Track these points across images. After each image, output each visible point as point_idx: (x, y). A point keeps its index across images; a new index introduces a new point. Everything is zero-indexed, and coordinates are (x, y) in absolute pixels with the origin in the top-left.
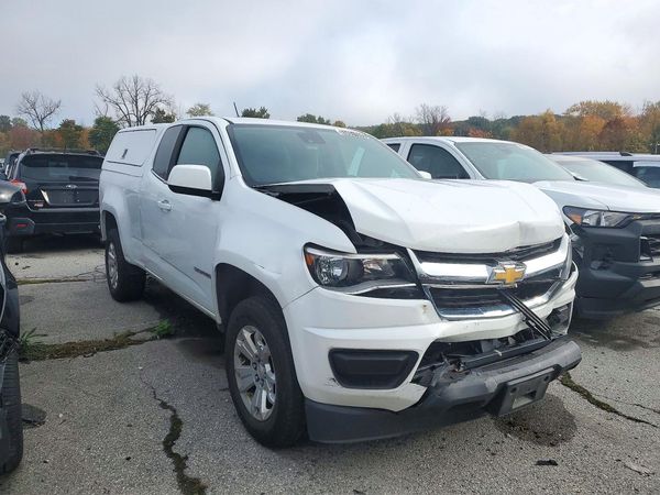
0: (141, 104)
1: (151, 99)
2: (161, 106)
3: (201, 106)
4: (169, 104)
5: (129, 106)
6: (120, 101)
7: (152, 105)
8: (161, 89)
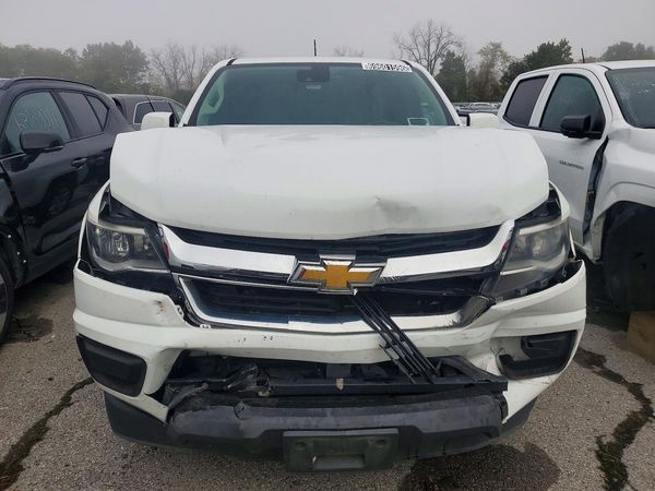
0: (433, 48)
1: (443, 42)
2: (452, 48)
3: (492, 44)
4: (460, 45)
5: (422, 51)
6: (413, 46)
7: (443, 47)
8: (452, 31)
